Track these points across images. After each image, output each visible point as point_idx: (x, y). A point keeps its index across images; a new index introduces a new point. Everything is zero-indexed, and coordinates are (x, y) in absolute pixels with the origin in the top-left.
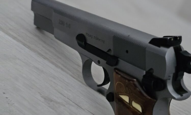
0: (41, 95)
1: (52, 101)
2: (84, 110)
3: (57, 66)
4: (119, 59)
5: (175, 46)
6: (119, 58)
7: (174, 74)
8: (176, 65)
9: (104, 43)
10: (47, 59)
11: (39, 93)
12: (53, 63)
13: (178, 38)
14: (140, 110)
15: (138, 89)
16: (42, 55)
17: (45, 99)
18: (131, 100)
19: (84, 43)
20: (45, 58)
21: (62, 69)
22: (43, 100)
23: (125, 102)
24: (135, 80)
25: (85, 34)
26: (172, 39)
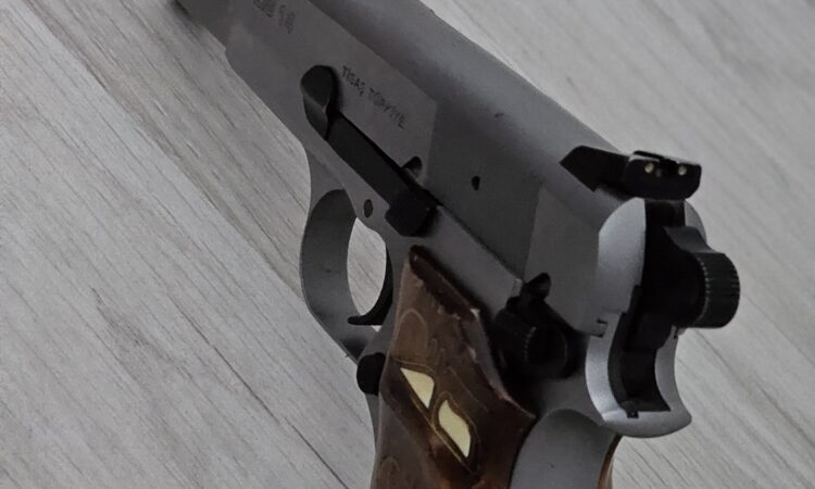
0: (100, 302)
1: (140, 340)
2: (277, 421)
3: (211, 195)
4: (439, 208)
5: (652, 200)
6: (442, 205)
7: (624, 315)
8: (639, 283)
9: (400, 125)
10: (176, 154)
11: (94, 290)
12: (195, 177)
13: (682, 172)
14: (465, 449)
15: (473, 353)
16: (157, 133)
17: (112, 323)
18: (441, 395)
19: (327, 110)
20: (169, 148)
21: (232, 217)
22: (101, 324)
23: (414, 402)
24: (475, 312)
25: (339, 71)
26: (649, 169)
